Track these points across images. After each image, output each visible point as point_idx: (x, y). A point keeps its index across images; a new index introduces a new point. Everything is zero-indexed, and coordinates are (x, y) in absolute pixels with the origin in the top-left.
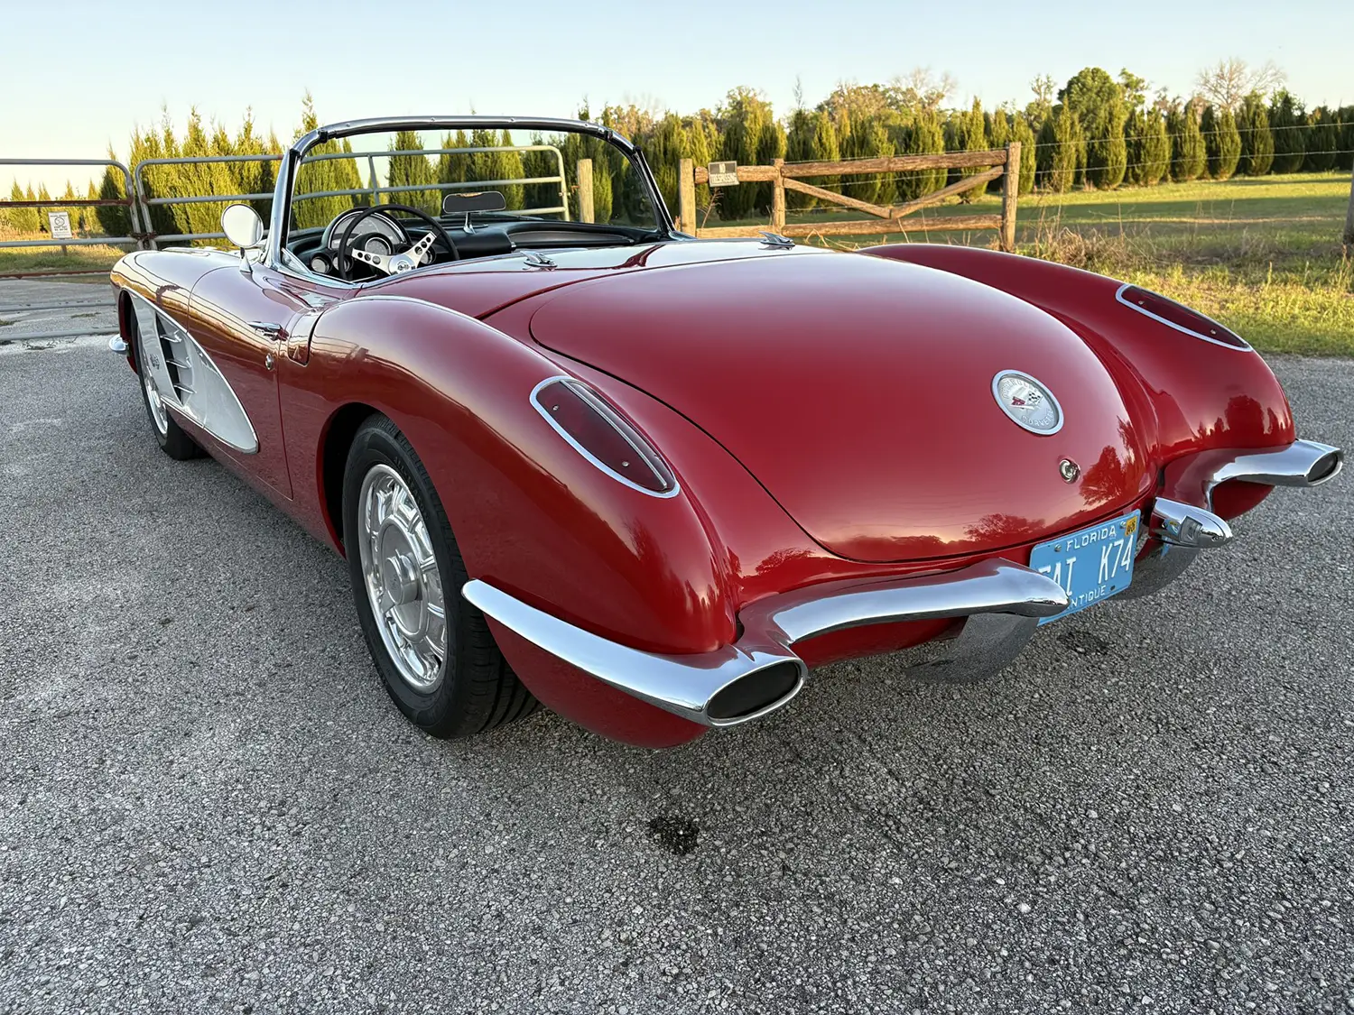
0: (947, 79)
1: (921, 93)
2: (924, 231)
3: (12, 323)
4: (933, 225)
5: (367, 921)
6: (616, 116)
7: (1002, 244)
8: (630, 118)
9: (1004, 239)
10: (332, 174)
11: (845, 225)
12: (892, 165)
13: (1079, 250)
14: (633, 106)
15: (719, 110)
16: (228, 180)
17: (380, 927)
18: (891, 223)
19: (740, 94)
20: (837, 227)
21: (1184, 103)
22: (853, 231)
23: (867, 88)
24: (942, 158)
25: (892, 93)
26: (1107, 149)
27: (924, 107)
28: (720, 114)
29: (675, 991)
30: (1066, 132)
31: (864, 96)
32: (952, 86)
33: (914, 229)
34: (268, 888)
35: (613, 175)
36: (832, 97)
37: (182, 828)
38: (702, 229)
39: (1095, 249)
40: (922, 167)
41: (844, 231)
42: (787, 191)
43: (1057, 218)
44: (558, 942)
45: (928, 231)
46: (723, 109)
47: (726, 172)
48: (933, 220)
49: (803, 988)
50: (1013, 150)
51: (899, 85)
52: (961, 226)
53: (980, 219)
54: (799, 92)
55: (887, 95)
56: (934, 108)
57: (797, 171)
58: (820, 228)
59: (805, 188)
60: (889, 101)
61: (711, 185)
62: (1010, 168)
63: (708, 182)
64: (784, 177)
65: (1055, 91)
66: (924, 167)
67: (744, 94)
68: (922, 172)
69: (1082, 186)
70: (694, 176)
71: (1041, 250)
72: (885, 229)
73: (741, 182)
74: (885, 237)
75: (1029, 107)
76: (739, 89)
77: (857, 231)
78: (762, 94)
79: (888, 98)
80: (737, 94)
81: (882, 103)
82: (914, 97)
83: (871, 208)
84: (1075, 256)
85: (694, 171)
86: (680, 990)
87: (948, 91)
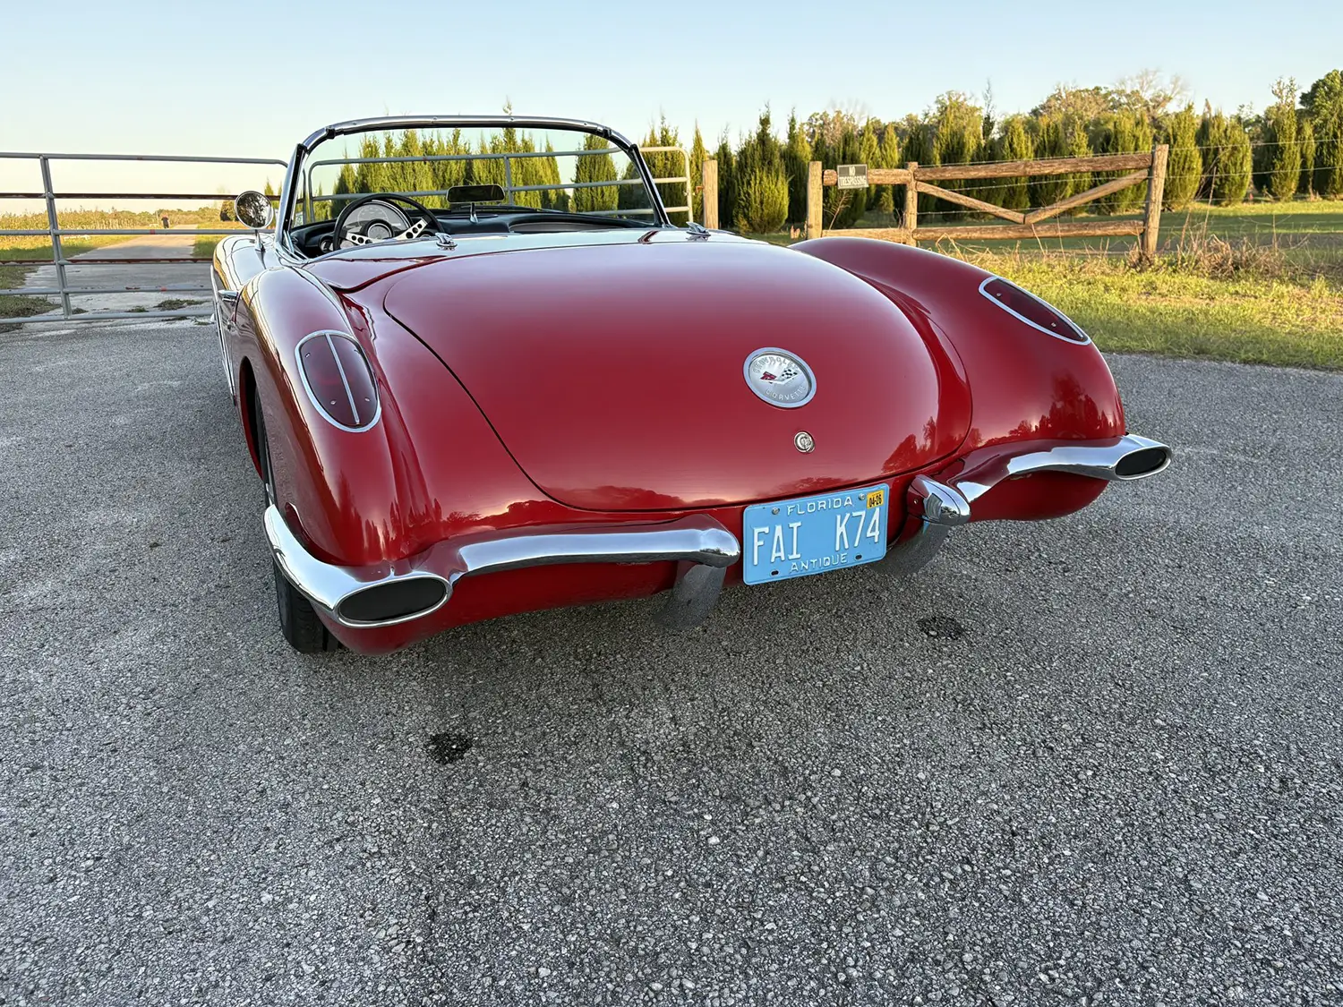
0: (1177, 81)
1: (1147, 95)
2: (1058, 237)
3: (201, 303)
4: (1068, 231)
5: (159, 783)
6: (821, 122)
7: (1141, 252)
8: (835, 124)
9: (1144, 245)
10: (520, 176)
11: (977, 230)
12: (1028, 169)
13: (1225, 259)
14: (839, 112)
15: (926, 115)
16: (431, 182)
17: (165, 789)
18: (1024, 228)
19: (950, 99)
20: (968, 231)
22: (984, 236)
23: (1087, 91)
24: (1083, 161)
25: (1115, 96)
26: (1334, 156)
27: (1148, 109)
28: (927, 120)
29: (364, 865)
30: (1290, 138)
31: (1082, 99)
32: (1182, 89)
33: (1049, 234)
34: (102, 750)
35: (790, 179)
36: (1049, 101)
37: (68, 700)
38: (829, 231)
39: (1244, 258)
40: (1060, 171)
41: (976, 235)
42: (919, 194)
43: (1204, 225)
44: (295, 816)
45: (1062, 237)
46: (931, 114)
47: (856, 175)
48: (1068, 226)
49: (475, 878)
50: (1160, 152)
51: (1124, 88)
52: (1099, 232)
53: (1119, 225)
54: (988, 95)
55: (1109, 98)
56: (1159, 112)
57: (931, 175)
58: (951, 232)
59: (937, 191)
60: (1111, 104)
61: (840, 188)
62: (1155, 172)
63: (837, 184)
64: (918, 180)
65: (1298, 94)
66: (1062, 171)
67: (954, 99)
68: (1059, 176)
69: (1308, 195)
70: (823, 178)
71: (1183, 258)
72: (1018, 234)
73: (870, 185)
74: (1019, 242)
75: (1268, 112)
76: (949, 93)
77: (988, 236)
78: (973, 99)
79: (1110, 101)
80: (946, 99)
81: (1104, 106)
82: (1139, 100)
83: (1005, 213)
84: (1221, 266)
85: (823, 174)
86: (369, 864)
87: (1178, 93)
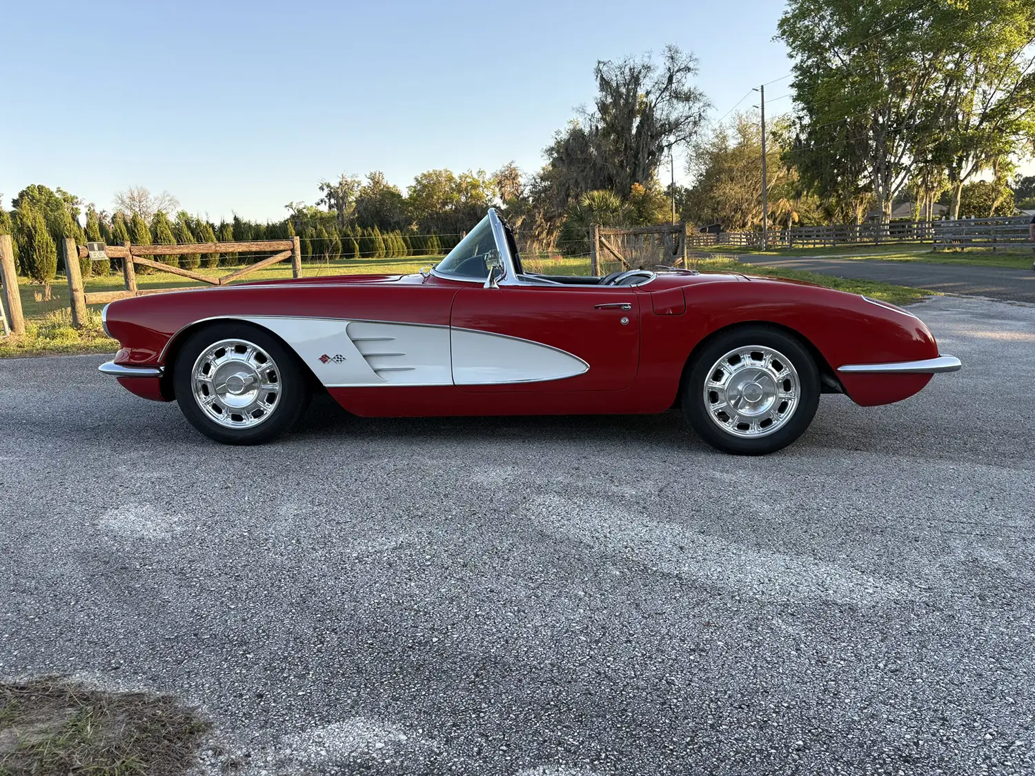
12: (218, 249)
21: (111, 216)
47: (98, 250)
50: (296, 241)
57: (144, 250)
61: (91, 259)
62: (296, 252)
63: (88, 256)
64: (133, 255)
85: (78, 249)
